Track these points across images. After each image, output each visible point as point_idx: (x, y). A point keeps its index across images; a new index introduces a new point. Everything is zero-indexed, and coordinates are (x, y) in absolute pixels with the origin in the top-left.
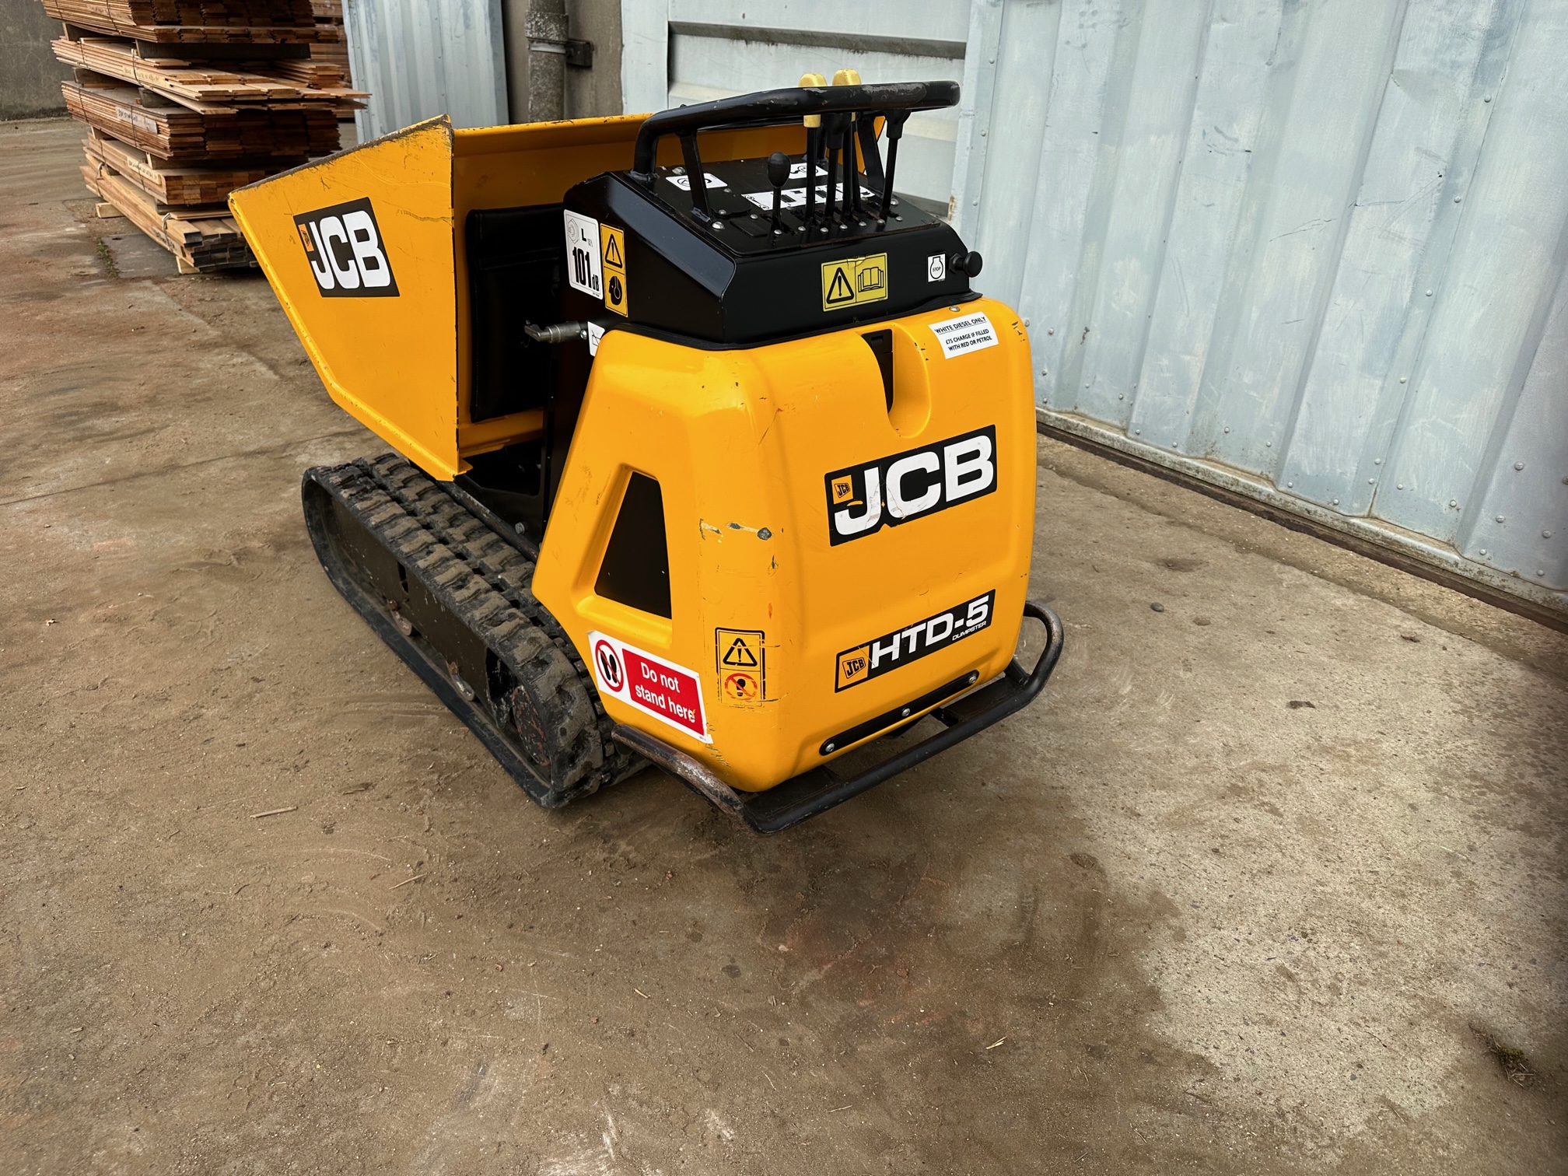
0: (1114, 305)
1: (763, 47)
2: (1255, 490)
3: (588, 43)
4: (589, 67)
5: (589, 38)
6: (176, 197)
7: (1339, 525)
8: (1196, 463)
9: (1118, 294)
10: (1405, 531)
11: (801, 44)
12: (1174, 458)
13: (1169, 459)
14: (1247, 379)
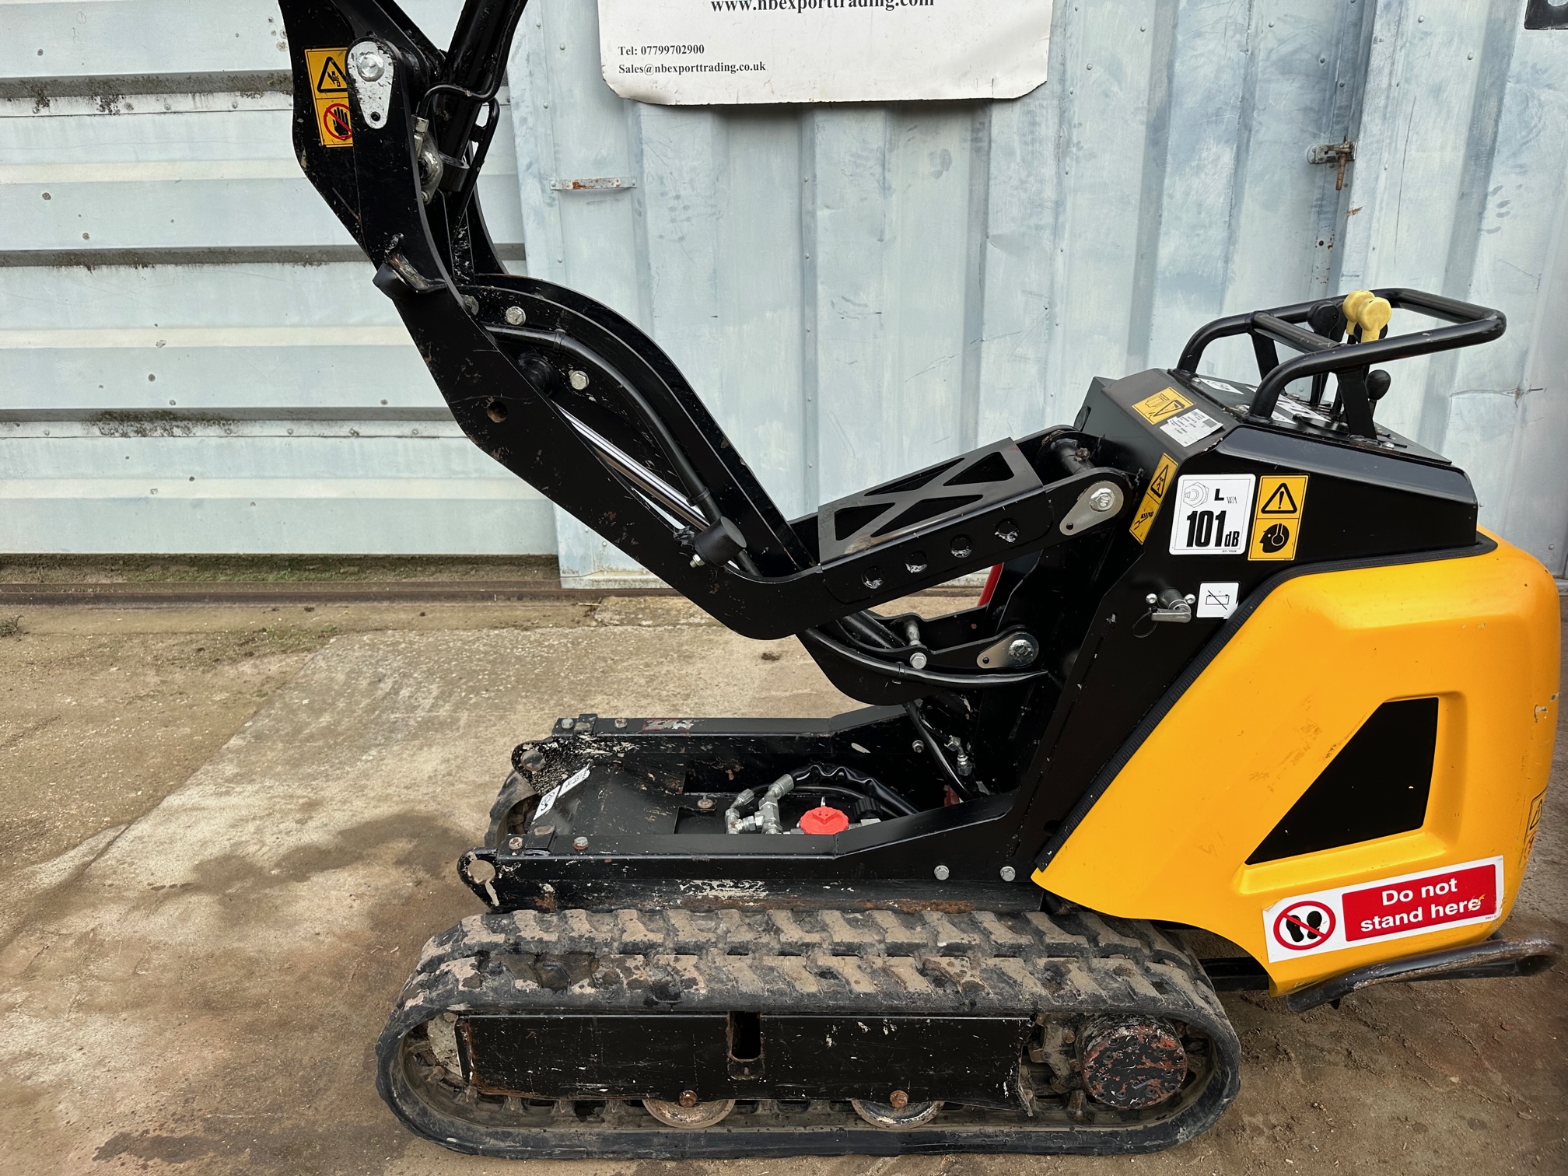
0: (763, 465)
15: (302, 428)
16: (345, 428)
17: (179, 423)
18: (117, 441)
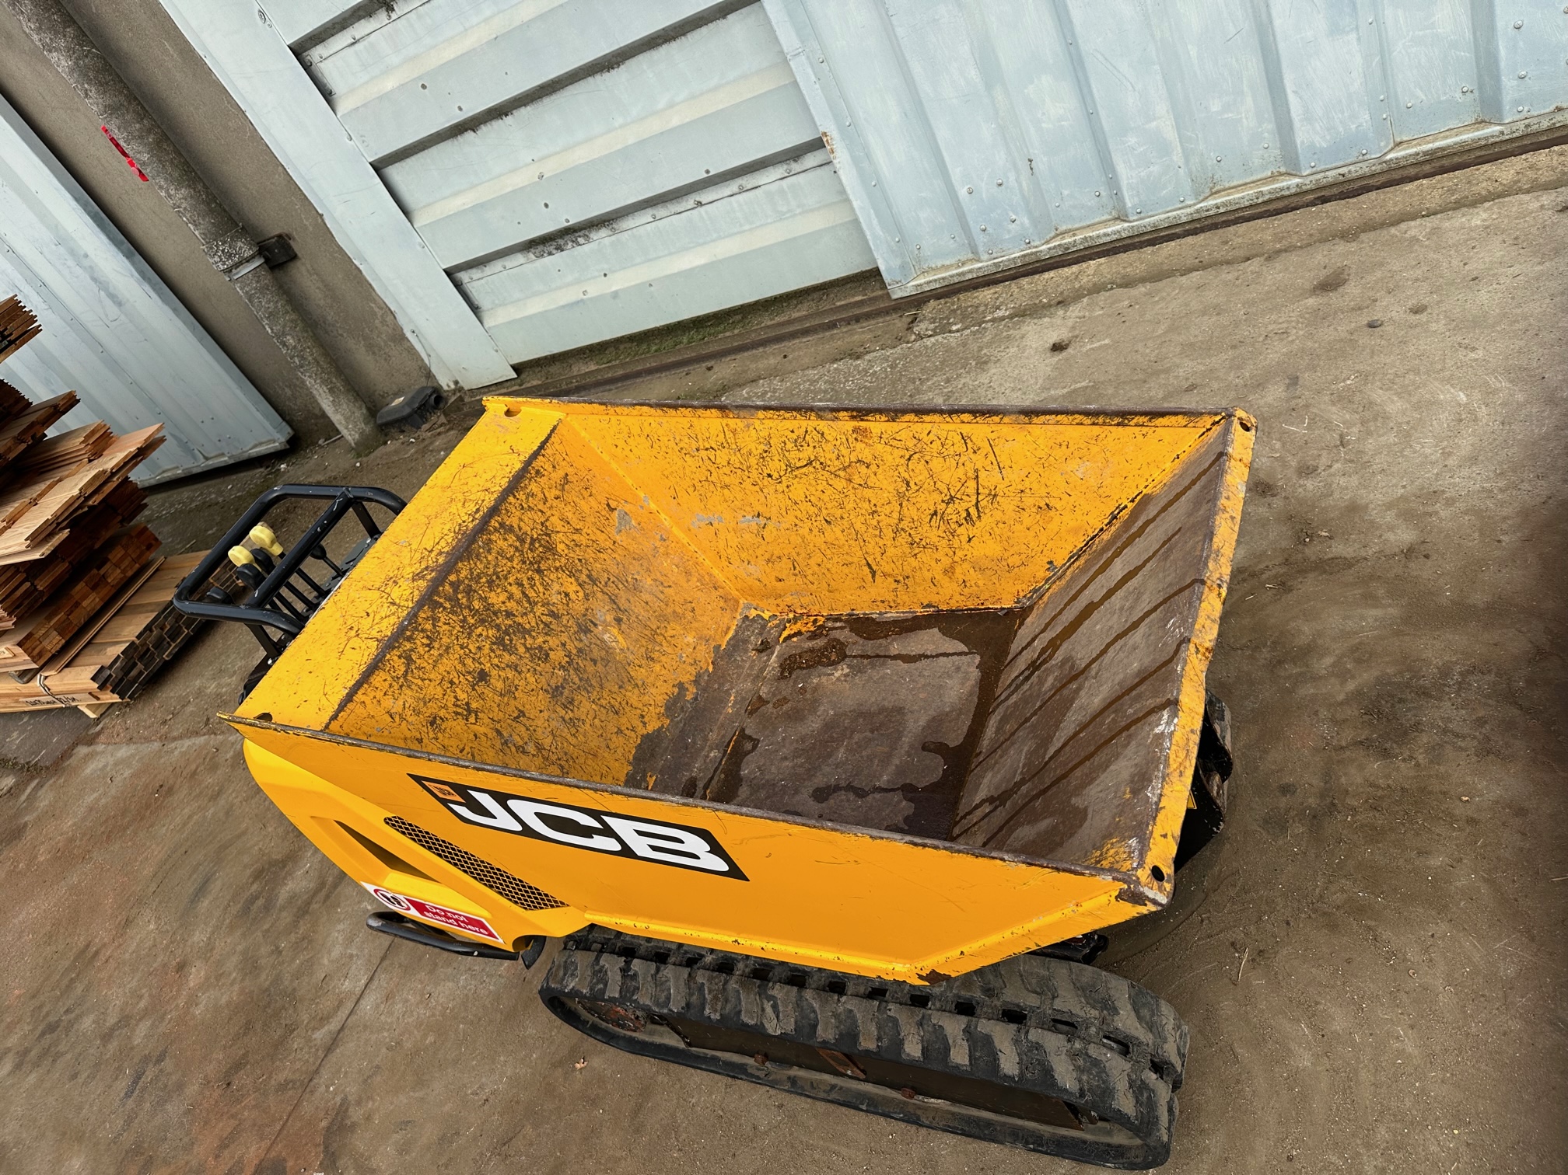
0: (1043, 125)
1: (497, 125)
2: (1282, 189)
3: (280, 236)
4: (294, 257)
5: (277, 232)
6: (40, 655)
7: (1377, 168)
8: (1211, 202)
9: (1044, 114)
10: (1435, 137)
11: (540, 97)
12: (1189, 210)
13: (1184, 215)
14: (1215, 107)
15: (660, 211)
16: (689, 202)
17: (581, 234)
18: (547, 260)
